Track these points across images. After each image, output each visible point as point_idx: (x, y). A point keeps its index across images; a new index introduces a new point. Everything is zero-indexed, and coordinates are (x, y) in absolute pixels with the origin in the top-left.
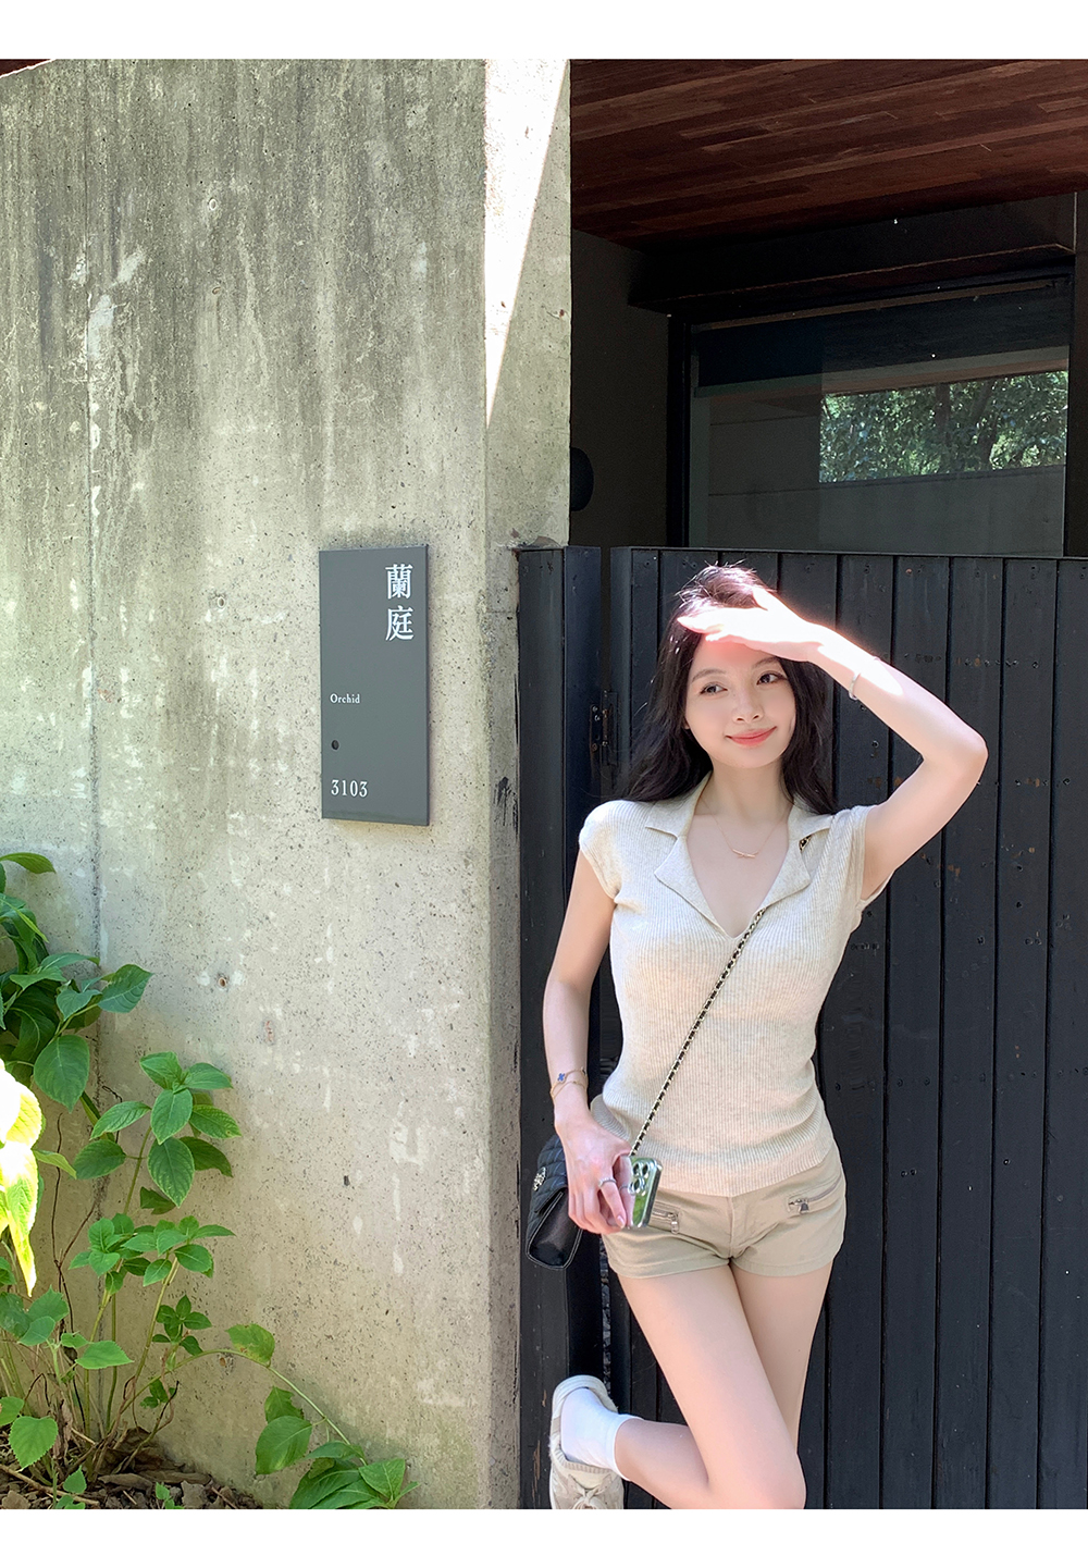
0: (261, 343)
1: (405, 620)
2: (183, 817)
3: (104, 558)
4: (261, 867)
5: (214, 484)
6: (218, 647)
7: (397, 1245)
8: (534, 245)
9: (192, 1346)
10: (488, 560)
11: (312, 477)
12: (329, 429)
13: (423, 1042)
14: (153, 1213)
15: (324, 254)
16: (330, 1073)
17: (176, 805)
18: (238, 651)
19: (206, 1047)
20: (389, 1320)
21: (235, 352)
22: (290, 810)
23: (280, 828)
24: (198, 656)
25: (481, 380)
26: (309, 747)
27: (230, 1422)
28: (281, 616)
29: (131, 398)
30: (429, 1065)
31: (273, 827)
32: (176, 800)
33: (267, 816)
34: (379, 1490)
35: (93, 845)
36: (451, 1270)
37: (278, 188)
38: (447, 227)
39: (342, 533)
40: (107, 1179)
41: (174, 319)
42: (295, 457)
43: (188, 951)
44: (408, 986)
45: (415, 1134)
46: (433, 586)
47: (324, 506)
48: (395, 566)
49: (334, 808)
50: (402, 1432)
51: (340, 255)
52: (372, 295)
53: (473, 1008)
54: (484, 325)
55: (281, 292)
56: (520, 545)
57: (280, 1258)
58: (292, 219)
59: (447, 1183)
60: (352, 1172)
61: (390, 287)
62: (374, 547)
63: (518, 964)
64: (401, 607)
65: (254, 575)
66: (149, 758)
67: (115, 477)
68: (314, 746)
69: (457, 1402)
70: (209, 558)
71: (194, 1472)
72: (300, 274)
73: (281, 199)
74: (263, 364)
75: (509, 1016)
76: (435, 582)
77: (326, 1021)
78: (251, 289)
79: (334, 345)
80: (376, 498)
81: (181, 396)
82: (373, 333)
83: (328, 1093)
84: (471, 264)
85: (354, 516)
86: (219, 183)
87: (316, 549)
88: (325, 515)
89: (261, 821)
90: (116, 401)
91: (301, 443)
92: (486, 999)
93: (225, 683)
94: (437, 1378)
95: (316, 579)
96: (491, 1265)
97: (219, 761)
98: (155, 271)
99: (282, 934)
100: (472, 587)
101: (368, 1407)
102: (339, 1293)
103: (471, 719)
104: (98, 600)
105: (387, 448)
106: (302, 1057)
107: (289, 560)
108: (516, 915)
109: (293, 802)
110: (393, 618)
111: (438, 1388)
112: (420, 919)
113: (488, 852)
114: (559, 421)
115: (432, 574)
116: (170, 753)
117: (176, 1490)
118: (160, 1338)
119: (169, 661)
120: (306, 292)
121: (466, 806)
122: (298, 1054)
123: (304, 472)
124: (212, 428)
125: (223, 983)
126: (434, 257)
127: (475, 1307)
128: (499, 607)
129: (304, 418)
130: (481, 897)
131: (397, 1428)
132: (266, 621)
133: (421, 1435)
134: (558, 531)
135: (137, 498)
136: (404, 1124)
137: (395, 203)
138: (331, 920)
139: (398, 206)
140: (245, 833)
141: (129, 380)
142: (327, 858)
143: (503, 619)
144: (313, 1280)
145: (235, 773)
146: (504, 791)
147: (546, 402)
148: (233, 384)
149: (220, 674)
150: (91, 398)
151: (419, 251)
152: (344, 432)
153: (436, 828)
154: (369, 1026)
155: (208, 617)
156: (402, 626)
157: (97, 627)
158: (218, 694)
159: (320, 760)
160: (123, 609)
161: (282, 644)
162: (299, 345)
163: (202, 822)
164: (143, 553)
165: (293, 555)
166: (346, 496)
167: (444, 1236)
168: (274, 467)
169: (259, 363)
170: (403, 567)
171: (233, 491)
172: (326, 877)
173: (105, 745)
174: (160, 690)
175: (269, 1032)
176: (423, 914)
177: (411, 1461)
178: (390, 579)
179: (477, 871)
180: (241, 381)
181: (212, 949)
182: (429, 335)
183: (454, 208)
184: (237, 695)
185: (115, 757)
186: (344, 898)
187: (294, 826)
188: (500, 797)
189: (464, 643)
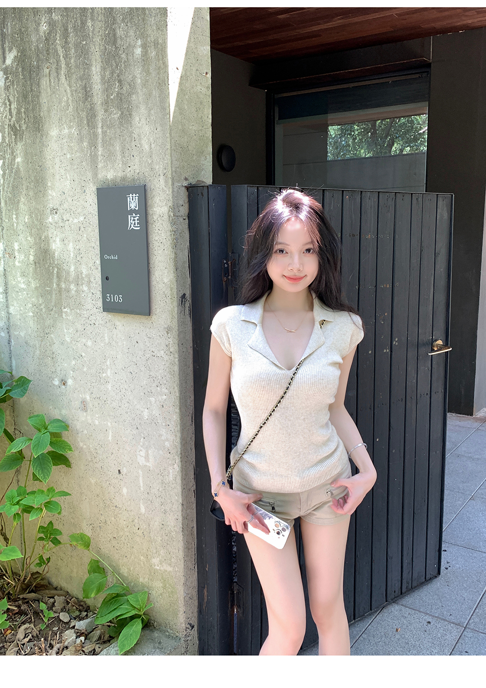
0: (69, 91)
1: (136, 220)
2: (44, 310)
3: (6, 193)
4: (78, 333)
5: (51, 158)
6: (55, 233)
7: (142, 500)
8: (192, 40)
9: (56, 541)
10: (173, 191)
11: (93, 153)
12: (100, 130)
13: (151, 413)
15: (95, 48)
16: (111, 425)
17: (41, 305)
18: (64, 235)
19: (58, 411)
20: (140, 532)
21: (57, 96)
22: (89, 308)
23: (85, 316)
24: (47, 237)
25: (167, 105)
26: (96, 279)
27: (75, 570)
29: (14, 119)
30: (153, 423)
31: (82, 315)
32: (40, 302)
33: (80, 310)
34: (136, 606)
35: (7, 322)
36: (165, 512)
37: (73, 16)
38: (150, 32)
39: (107, 179)
41: (31, 81)
42: (85, 144)
43: (49, 369)
44: (143, 388)
45: (148, 453)
46: (148, 204)
47: (99, 167)
48: (131, 194)
49: (108, 307)
50: (146, 580)
51: (102, 48)
52: (117, 65)
53: (172, 398)
54: (168, 78)
55: (77, 67)
56: (188, 184)
57: (93, 503)
58: (80, 31)
59: (162, 475)
60: (121, 468)
61: (125, 62)
62: (122, 186)
63: (193, 378)
64: (134, 214)
65: (70, 199)
66: (28, 284)
67: (9, 156)
68: (98, 278)
69: (169, 569)
70: (49, 192)
71: (61, 590)
72: (85, 58)
73: (75, 22)
74: (70, 101)
75: (189, 401)
76: (149, 202)
77: (108, 402)
78: (63, 66)
79: (101, 90)
80: (121, 163)
81: (35, 117)
82: (118, 84)
83: (111, 433)
84: (161, 49)
86: (47, 15)
87: (96, 187)
88: (99, 171)
89: (77, 312)
90: (8, 121)
91: (87, 137)
92: (178, 395)
93: (59, 250)
94: (161, 558)
95: (96, 201)
96: (182, 511)
97: (58, 285)
98: (21, 59)
99: (88, 363)
100: (166, 205)
101: (132, 568)
102: (118, 519)
103: (168, 267)
104: (4, 212)
105: (126, 139)
106: (99, 417)
107: (84, 192)
108: (191, 356)
109: (90, 304)
110: (131, 219)
111: (161, 562)
112: (148, 358)
113: (177, 328)
114: (206, 125)
115: (148, 198)
116: (37, 281)
117: (52, 600)
118: (41, 539)
119: (35, 239)
120: (87, 66)
121: (167, 307)
122: (97, 416)
123: (89, 151)
124: (49, 132)
125: (64, 384)
126: (144, 46)
127: (176, 529)
128: (179, 214)
129: (88, 125)
130: (174, 348)
131: (144, 578)
132: (76, 221)
133: (154, 581)
134: (207, 177)
135: (18, 165)
136: (143, 448)
137: (126, 21)
138: (109, 357)
139: (128, 22)
140: (70, 318)
141: (12, 110)
142: (106, 329)
143: (181, 219)
144: (107, 513)
145: (65, 290)
146: (184, 300)
147: (200, 116)
148: (57, 111)
149: (57, 245)
151: (138, 44)
152: (106, 132)
153: (154, 317)
154: (127, 405)
155: (50, 220)
156: (135, 223)
157: (4, 225)
158: (56, 255)
159: (101, 285)
160: (14, 216)
161: (83, 232)
162: (85, 91)
163: (52, 313)
164: (21, 190)
165: (86, 190)
166: (108, 162)
167: (162, 498)
168: (76, 149)
169: (68, 100)
170: (134, 195)
171: (59, 161)
172: (106, 338)
173: (10, 278)
174: (32, 253)
175: (84, 406)
176: (149, 355)
177: (150, 592)
178: (129, 201)
179: (172, 337)
180: (60, 109)
181: (59, 369)
182: (143, 84)
183: (153, 22)
184: (64, 255)
185: (14, 283)
186: (114, 347)
187: (91, 315)
188: (182, 302)
189: (163, 231)
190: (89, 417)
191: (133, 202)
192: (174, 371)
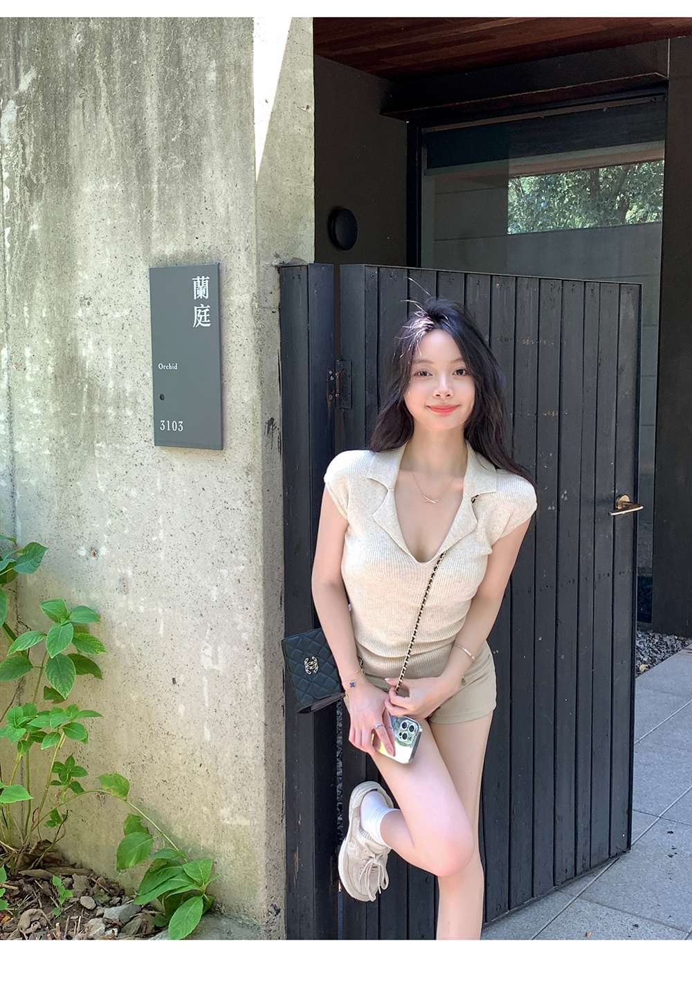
0: (111, 130)
1: (205, 313)
2: (67, 446)
3: (14, 275)
4: (117, 478)
5: (82, 224)
6: (86, 333)
7: (206, 722)
8: (288, 61)
9: (77, 788)
10: (258, 272)
11: (144, 219)
12: (155, 186)
13: (222, 591)
14: (53, 702)
15: (151, 71)
16: (163, 611)
17: (62, 438)
18: (100, 336)
19: (84, 596)
20: (202, 770)
21: (94, 137)
22: (135, 441)
23: (129, 452)
24: (74, 339)
25: (252, 152)
26: (146, 399)
27: (104, 836)
28: (126, 312)
29: (29, 168)
30: (225, 607)
31: (124, 452)
32: (62, 434)
33: (120, 445)
34: (195, 879)
35: (10, 465)
36: (240, 737)
37: (120, 26)
38: (228, 50)
39: (164, 256)
40: (23, 680)
41: (55, 115)
42: (133, 205)
43: (72, 533)
44: (211, 555)
45: (217, 651)
46: (223, 290)
47: (152, 238)
49: (163, 439)
50: (211, 842)
51: (160, 70)
52: (181, 96)
53: (252, 569)
54: (253, 115)
55: (123, 95)
56: (280, 263)
57: (133, 730)
58: (129, 46)
59: (237, 682)
60: (177, 675)
61: (193, 90)
62: (185, 265)
63: (282, 540)
64: (202, 305)
65: (109, 285)
66: (44, 408)
67: (19, 221)
68: (149, 397)
69: (246, 822)
70: (79, 274)
71: (81, 868)
72: (135, 83)
73: (123, 33)
74: (113, 144)
75: (276, 574)
76: (225, 288)
77: (160, 578)
78: (103, 94)
79: (157, 130)
80: (185, 232)
81: (60, 167)
82: (182, 121)
83: (162, 624)
84: (244, 74)
86: (82, 23)
87: (148, 267)
88: (153, 244)
89: (116, 448)
90: (20, 171)
91: (137, 196)
92: (261, 563)
93: (92, 357)
94: (232, 807)
95: (148, 286)
96: (265, 734)
97: (89, 409)
98: (42, 84)
99: (131, 521)
100: (248, 291)
101: (189, 826)
102: (170, 753)
103: (249, 379)
104: (10, 303)
105: (192, 198)
106: (145, 602)
107: (131, 274)
108: (281, 508)
109: (137, 435)
110: (198, 312)
111: (233, 813)
112: (218, 511)
113: (261, 467)
114: (307, 180)
115: (222, 282)
116: (58, 404)
117: (68, 880)
118: (56, 783)
119: (56, 343)
120: (139, 95)
121: (247, 437)
122: (143, 599)
123: (139, 216)
124: (80, 187)
125: (94, 554)
126: (221, 70)
127: (255, 761)
128: (267, 305)
129: (139, 179)
130: (256, 496)
131: (207, 840)
132: (117, 315)
133: (223, 844)
134: (307, 254)
135: (33, 235)
136: (210, 644)
137: (195, 34)
138: (162, 513)
139: (198, 36)
140: (106, 456)
141: (27, 156)
142: (159, 472)
143: (269, 312)
144: (154, 745)
145: (99, 416)
146: (271, 427)
147: (297, 167)
148: (94, 158)
149: (88, 351)
150: (3, 169)
151: (211, 66)
152: (164, 188)
153: (227, 452)
154: (187, 581)
155: (80, 314)
156: (203, 317)
157: (10, 321)
158: (87, 365)
159: (152, 407)
160: (26, 309)
161: (127, 331)
162: (135, 131)
163: (79, 449)
164: (38, 271)
165: (133, 271)
166: (166, 231)
167: (236, 716)
168: (120, 212)
169: (109, 143)
170: (203, 278)
171: (94, 229)
172: (158, 484)
173: (16, 399)
174: (50, 362)
175: (123, 585)
176: (220, 508)
177: (216, 860)
178: (195, 286)
179: (254, 479)
180: (98, 155)
181: (86, 532)
182: (218, 122)
183: (233, 36)
184: (99, 365)
185: (23, 406)
186: (170, 498)
187: (137, 451)
188: (269, 430)
189: (244, 329)
190: (130, 602)
191: (201, 288)
192: (256, 529)
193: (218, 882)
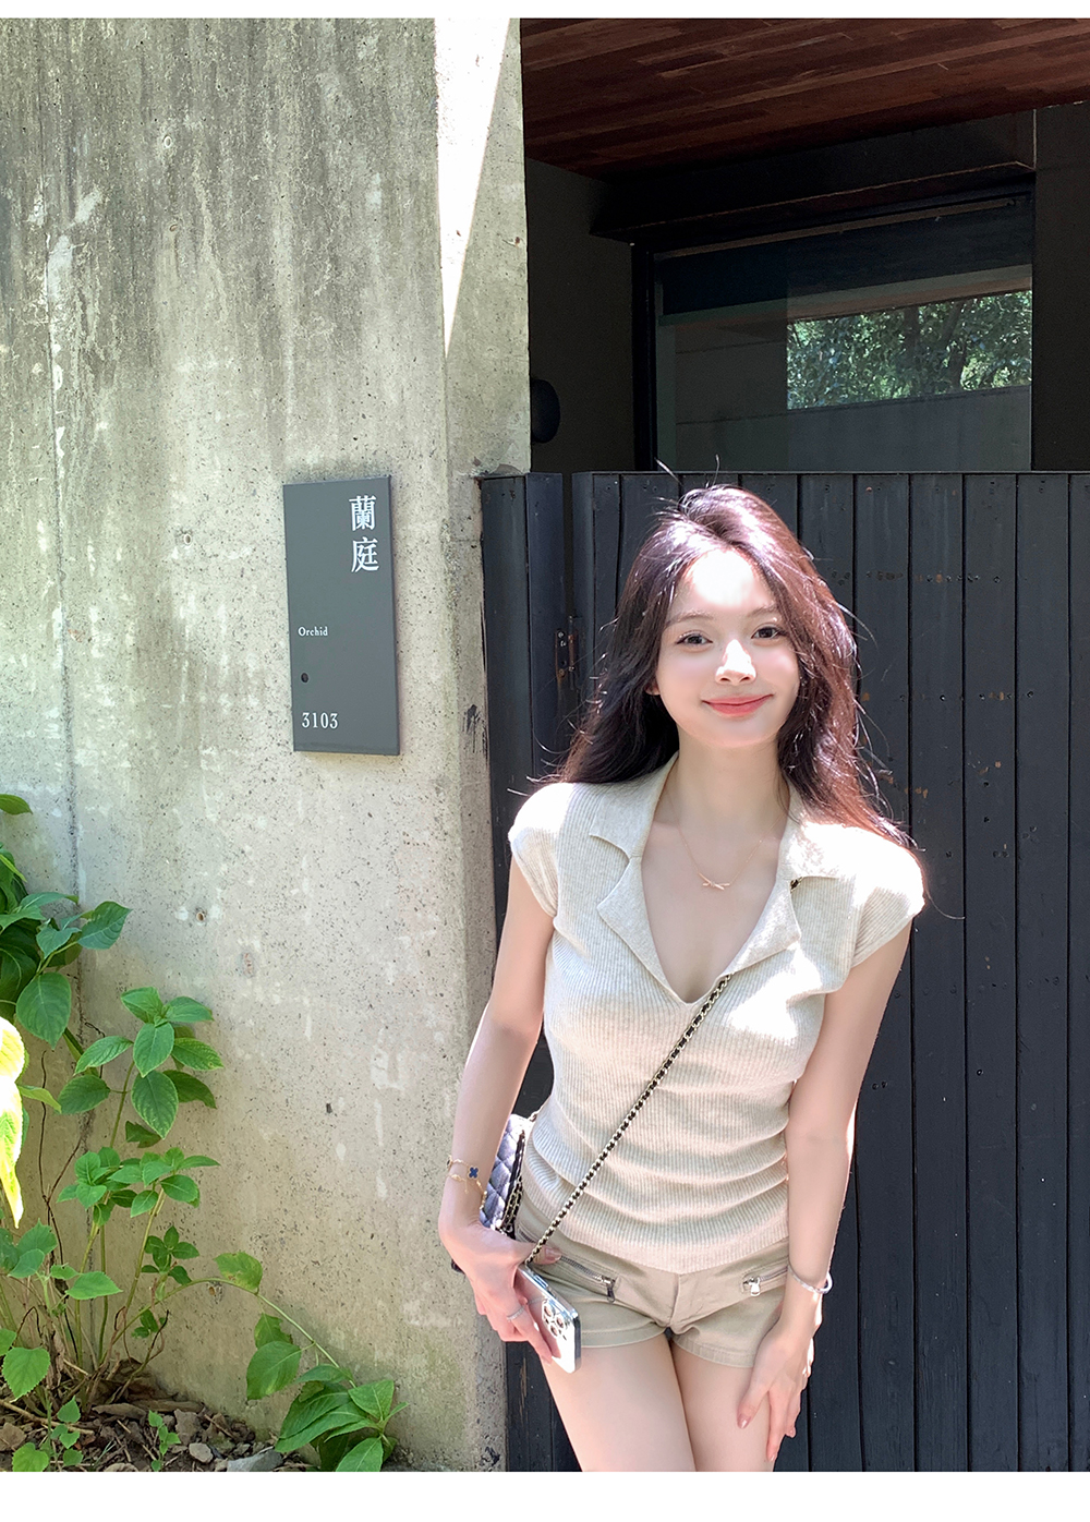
0: (219, 279)
1: (370, 551)
2: (157, 754)
3: (70, 499)
4: (236, 802)
5: (177, 421)
6: (186, 584)
7: (380, 1170)
8: (488, 173)
9: (181, 1275)
10: (450, 489)
11: (274, 411)
12: (289, 363)
13: (402, 969)
14: (140, 1146)
15: (280, 191)
16: (310, 1003)
17: (149, 743)
18: (206, 588)
19: (186, 981)
20: (375, 1244)
21: (193, 289)
22: (262, 744)
23: (252, 762)
24: (166, 594)
25: (438, 310)
26: (279, 681)
27: (220, 1350)
28: (247, 551)
29: (92, 338)
30: (407, 993)
31: (246, 761)
32: (149, 737)
33: (240, 751)
34: (369, 1411)
35: (68, 786)
36: (434, 1193)
37: (231, 123)
38: (400, 158)
39: (305, 466)
40: (92, 1114)
41: (133, 257)
42: (257, 391)
43: (165, 887)
45: (395, 1060)
46: (397, 516)
47: (287, 440)
49: (306, 741)
50: (390, 1354)
51: (295, 189)
52: (328, 227)
53: (449, 934)
54: (439, 254)
55: (238, 227)
56: (481, 474)
57: (265, 1186)
58: (246, 154)
59: (428, 1107)
60: (334, 1099)
61: (346, 219)
62: (337, 479)
63: (492, 890)
64: (365, 539)
65: (220, 511)
66: (121, 697)
67: (79, 417)
68: (284, 679)
69: (443, 1322)
70: (174, 496)
71: (187, 1400)
72: (256, 209)
73: (236, 134)
74: (222, 301)
75: (485, 941)
76: (399, 512)
77: (305, 952)
78: (208, 226)
79: (292, 278)
80: (337, 430)
81: (141, 334)
82: (329, 265)
83: (309, 1019)
84: (425, 194)
85: (316, 448)
86: (173, 120)
87: (280, 484)
88: (288, 448)
89: (233, 756)
90: (78, 342)
91: (262, 377)
92: (462, 926)
93: (194, 620)
94: (423, 1300)
95: (281, 512)
97: (190, 697)
98: (112, 210)
99: (257, 867)
100: (435, 517)
101: (356, 1330)
102: (325, 1219)
103: (438, 648)
104: (66, 541)
105: (347, 380)
106: (281, 988)
107: (253, 495)
108: (489, 843)
109: (265, 735)
110: (358, 549)
111: (424, 1309)
112: (394, 848)
113: (459, 780)
114: (518, 349)
115: (395, 503)
116: (142, 691)
117: (169, 1419)
118: (149, 1269)
119: (137, 599)
120: (262, 226)
121: (436, 735)
122: (278, 985)
123: (265, 407)
124: (173, 365)
125: (201, 918)
126: (388, 188)
128: (463, 536)
129: (264, 353)
130: (453, 824)
131: (385, 1351)
132: (233, 556)
133: (409, 1356)
134: (519, 458)
135: (101, 437)
136: (385, 1050)
137: (349, 135)
138: (306, 852)
139: (352, 137)
140: (218, 768)
141: (90, 319)
142: (300, 790)
143: (468, 547)
144: (298, 1207)
145: (206, 709)
147: (504, 330)
148: (193, 321)
149: (189, 611)
150: (52, 339)
151: (373, 182)
152: (304, 365)
153: (407, 758)
154: (347, 955)
155: (175, 555)
156: (367, 557)
157: (66, 568)
158: (187, 631)
159: (290, 692)
160: (90, 549)
161: (249, 579)
162: (257, 280)
163: (176, 759)
164: (109, 492)
165: (258, 490)
166: (308, 429)
167: (426, 1160)
168: (236, 403)
169: (218, 297)
170: (366, 498)
171: (196, 427)
172: (299, 809)
173: (77, 685)
174: (130, 629)
175: (247, 964)
176: (396, 843)
177: (399, 1382)
178: (354, 511)
179: (448, 799)
180: (200, 318)
181: (190, 883)
182: (385, 266)
183: (407, 138)
184: (206, 632)
185: (87, 696)
186: (318, 829)
187: (267, 760)
188: (469, 724)
189: (429, 573)
190: (258, 990)
192: (453, 874)
193: (402, 1415)
